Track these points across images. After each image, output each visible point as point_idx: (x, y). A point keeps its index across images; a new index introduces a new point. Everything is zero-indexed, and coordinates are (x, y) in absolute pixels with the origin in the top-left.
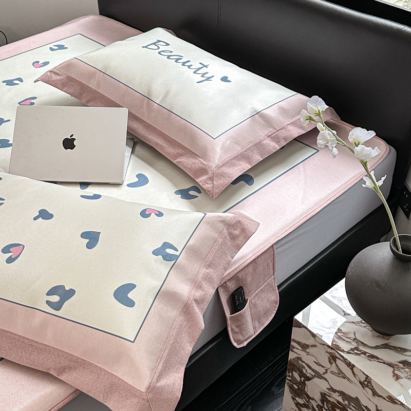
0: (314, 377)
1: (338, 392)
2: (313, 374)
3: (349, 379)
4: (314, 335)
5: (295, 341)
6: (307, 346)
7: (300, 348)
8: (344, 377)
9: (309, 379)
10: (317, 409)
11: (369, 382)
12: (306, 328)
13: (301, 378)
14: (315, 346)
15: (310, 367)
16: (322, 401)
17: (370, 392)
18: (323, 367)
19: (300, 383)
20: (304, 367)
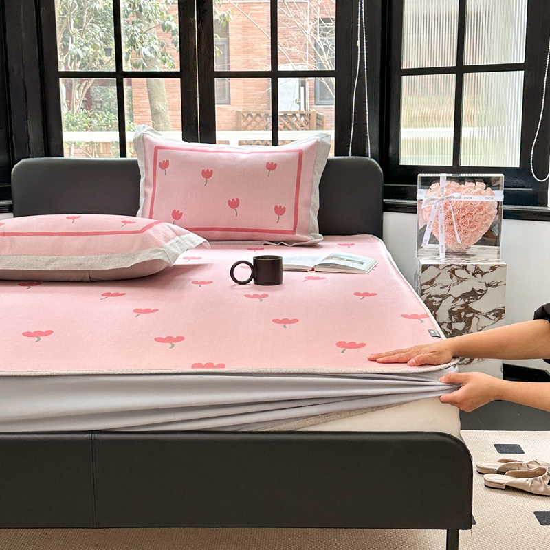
0: (441, 302)
1: (459, 297)
2: (441, 299)
3: (465, 279)
4: (437, 266)
5: (424, 284)
6: (434, 279)
7: (429, 286)
8: (463, 280)
9: (438, 308)
11: (478, 268)
12: (432, 265)
14: (440, 274)
15: (437, 296)
16: (450, 318)
17: (479, 275)
18: (447, 286)
20: (433, 301)
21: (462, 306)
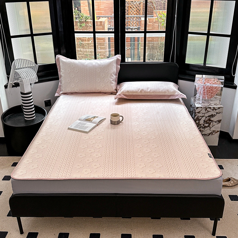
1: (207, 117)
4: (201, 107)
6: (200, 111)
7: (198, 113)
8: (209, 111)
9: (201, 119)
10: (203, 126)
12: (199, 107)
13: (198, 121)
15: (200, 116)
16: (204, 123)
17: (214, 110)
18: (204, 113)
19: (198, 123)
21: (208, 119)
